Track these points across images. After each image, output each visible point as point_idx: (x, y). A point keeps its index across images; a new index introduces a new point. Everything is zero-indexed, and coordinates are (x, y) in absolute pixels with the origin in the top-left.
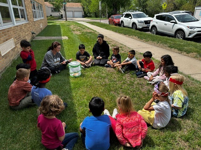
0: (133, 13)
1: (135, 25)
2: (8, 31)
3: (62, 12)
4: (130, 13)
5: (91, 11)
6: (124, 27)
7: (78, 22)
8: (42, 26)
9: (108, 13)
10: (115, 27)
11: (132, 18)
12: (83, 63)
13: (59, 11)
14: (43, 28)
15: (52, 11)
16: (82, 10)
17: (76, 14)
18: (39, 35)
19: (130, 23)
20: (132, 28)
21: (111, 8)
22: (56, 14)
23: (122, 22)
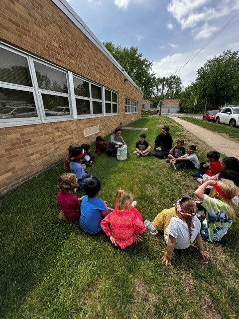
0: (234, 108)
1: (233, 122)
2: (95, 120)
3: (159, 108)
4: (230, 108)
5: (188, 107)
6: (219, 123)
7: (170, 117)
8: (133, 119)
9: (207, 109)
10: (207, 123)
11: (231, 113)
12: (140, 152)
13: (156, 107)
14: (134, 121)
15: (151, 107)
16: (178, 106)
17: (172, 110)
18: (127, 126)
19: (228, 119)
20: (229, 125)
21: (211, 103)
22: (153, 110)
23: (218, 117)
